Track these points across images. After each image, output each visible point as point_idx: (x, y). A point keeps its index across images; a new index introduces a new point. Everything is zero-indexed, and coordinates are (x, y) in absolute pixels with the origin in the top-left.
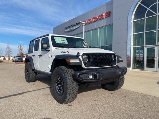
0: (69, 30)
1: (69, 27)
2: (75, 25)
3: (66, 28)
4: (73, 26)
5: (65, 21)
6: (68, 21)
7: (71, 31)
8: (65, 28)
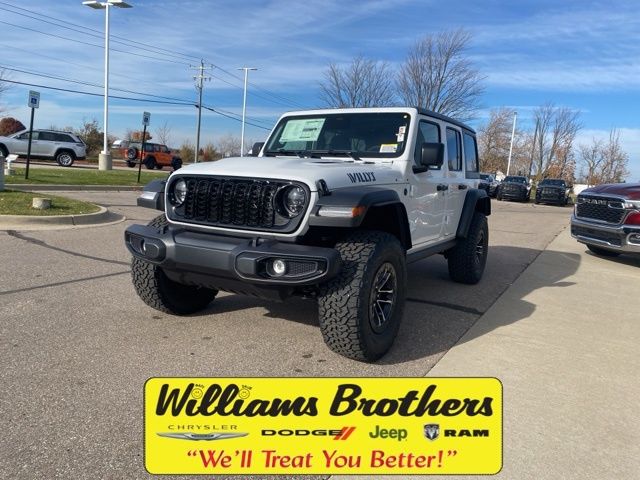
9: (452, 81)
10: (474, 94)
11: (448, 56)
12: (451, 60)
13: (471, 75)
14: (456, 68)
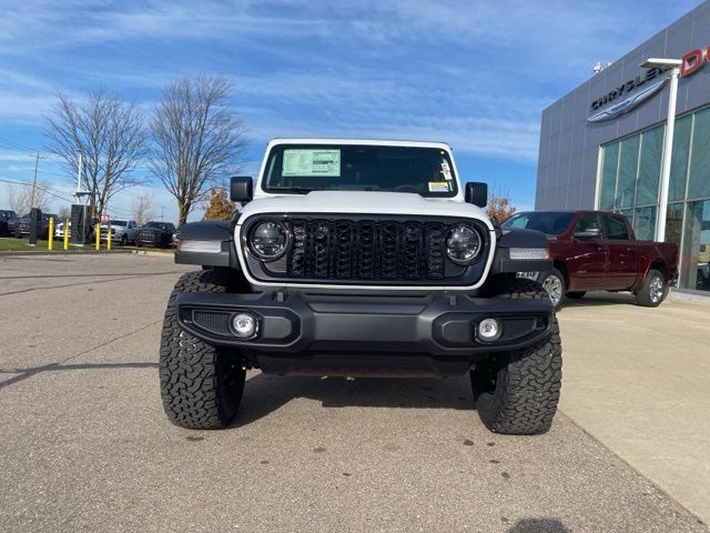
0: (609, 109)
1: (612, 97)
2: (642, 79)
3: (596, 106)
4: (632, 86)
5: (597, 68)
6: (609, 64)
7: (620, 115)
8: (594, 104)
9: (214, 130)
10: (239, 145)
11: (209, 102)
12: (212, 107)
13: (235, 125)
14: (219, 116)
